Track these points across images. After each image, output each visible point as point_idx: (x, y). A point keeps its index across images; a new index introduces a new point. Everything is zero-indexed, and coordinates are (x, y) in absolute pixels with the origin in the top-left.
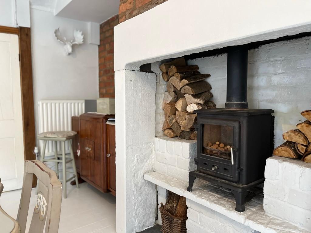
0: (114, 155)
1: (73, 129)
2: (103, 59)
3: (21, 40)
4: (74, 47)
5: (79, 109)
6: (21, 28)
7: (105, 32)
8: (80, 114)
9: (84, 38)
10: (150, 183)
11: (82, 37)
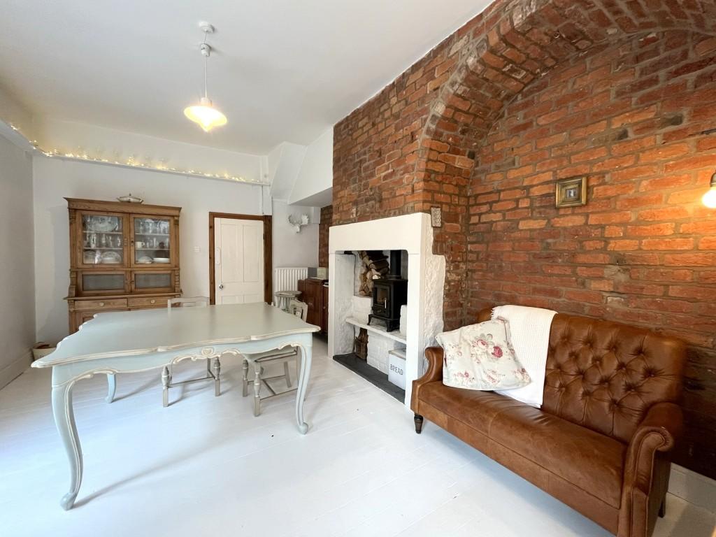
0: (327, 308)
1: (299, 290)
2: (322, 236)
3: (265, 224)
4: (301, 227)
5: (303, 274)
6: (266, 216)
7: (324, 215)
8: (304, 279)
9: (309, 221)
10: (349, 324)
11: (307, 220)
